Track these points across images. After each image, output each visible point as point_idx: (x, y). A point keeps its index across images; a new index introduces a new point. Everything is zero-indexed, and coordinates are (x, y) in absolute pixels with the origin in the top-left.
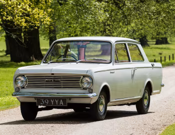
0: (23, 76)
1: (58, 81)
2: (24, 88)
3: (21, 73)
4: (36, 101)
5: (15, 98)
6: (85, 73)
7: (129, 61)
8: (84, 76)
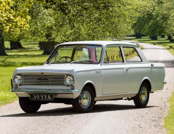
0: (20, 75)
1: (47, 79)
2: (20, 85)
3: (18, 72)
4: (29, 96)
5: (14, 94)
6: (67, 73)
7: (123, 62)
8: (67, 75)
